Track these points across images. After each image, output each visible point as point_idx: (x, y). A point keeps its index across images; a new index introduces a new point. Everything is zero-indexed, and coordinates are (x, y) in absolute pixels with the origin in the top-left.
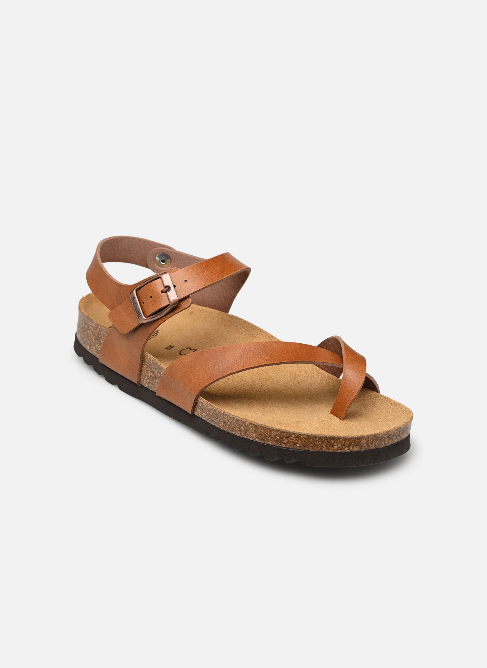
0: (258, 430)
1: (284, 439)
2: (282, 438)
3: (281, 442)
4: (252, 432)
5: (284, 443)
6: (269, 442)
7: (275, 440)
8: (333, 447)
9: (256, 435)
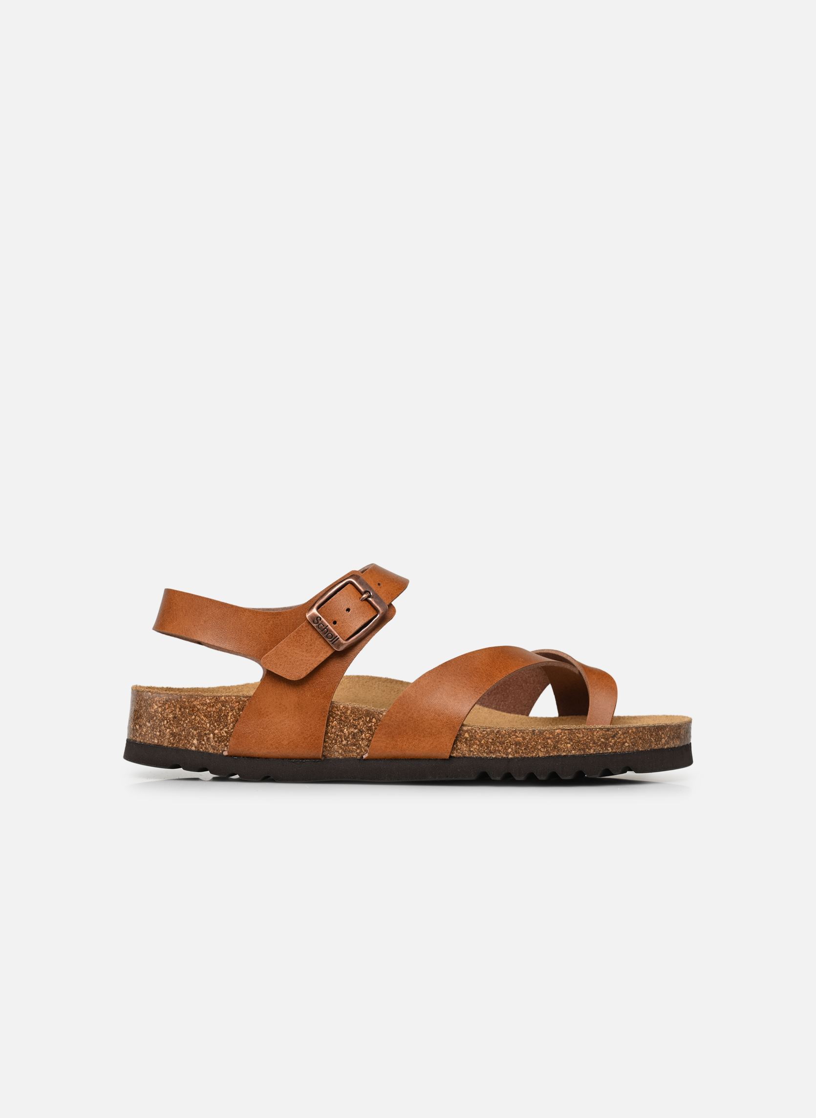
0: (574, 737)
1: (610, 739)
2: (607, 739)
3: (606, 745)
4: (566, 743)
5: (611, 746)
6: (590, 750)
7: (599, 744)
8: (661, 741)
9: (572, 745)
